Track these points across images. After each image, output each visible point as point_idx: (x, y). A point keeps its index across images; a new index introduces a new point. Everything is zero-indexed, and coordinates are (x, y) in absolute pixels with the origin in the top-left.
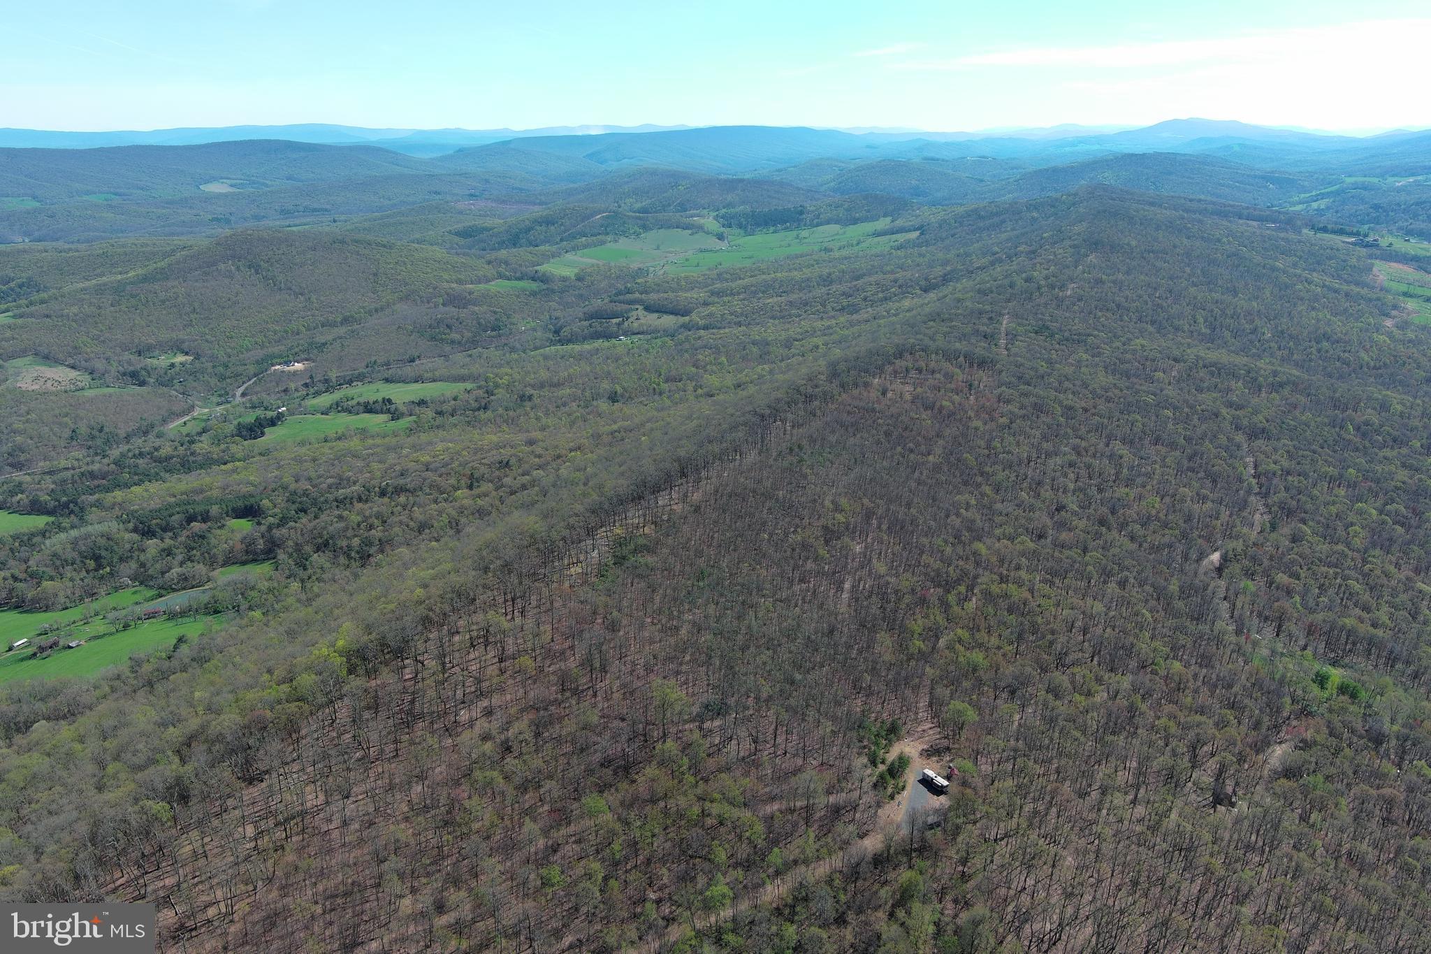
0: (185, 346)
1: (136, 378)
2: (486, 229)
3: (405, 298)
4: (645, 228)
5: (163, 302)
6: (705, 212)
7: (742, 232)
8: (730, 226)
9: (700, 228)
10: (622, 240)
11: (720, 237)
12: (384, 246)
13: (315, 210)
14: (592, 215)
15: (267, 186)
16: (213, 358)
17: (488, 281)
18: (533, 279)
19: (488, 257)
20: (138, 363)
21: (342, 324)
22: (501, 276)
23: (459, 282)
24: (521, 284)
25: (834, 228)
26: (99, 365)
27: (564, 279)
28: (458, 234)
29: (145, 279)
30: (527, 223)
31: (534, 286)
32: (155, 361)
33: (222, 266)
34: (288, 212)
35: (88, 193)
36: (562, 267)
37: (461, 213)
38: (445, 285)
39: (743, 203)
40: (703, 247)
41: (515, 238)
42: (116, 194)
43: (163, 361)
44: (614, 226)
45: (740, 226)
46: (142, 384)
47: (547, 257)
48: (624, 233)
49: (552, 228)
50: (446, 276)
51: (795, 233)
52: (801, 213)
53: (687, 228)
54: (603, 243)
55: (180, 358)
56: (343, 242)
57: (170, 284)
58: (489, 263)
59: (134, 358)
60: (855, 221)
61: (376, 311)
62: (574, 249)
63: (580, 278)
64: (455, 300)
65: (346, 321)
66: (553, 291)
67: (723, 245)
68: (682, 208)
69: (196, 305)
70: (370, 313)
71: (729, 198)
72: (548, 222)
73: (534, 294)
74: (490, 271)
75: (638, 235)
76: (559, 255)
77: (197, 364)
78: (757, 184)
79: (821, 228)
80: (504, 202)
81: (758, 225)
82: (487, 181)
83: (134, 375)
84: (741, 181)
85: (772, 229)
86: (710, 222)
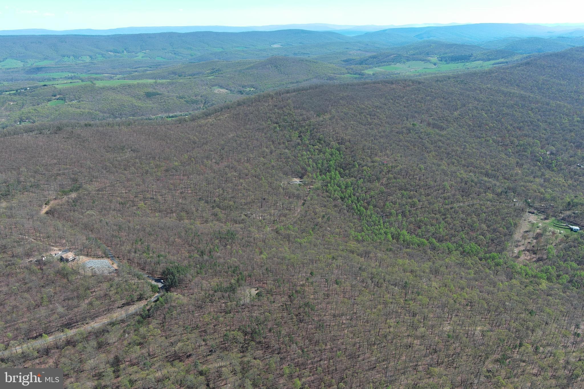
0: (254, 87)
1: (241, 93)
2: (354, 60)
3: (316, 77)
4: (408, 60)
5: (251, 75)
6: (436, 55)
7: (445, 63)
8: (441, 61)
9: (429, 61)
10: (398, 64)
11: (435, 64)
12: (315, 62)
13: (305, 54)
14: (390, 56)
15: (292, 45)
16: (260, 89)
17: (344, 74)
18: (359, 74)
19: (347, 67)
20: (242, 89)
21: (296, 83)
22: (348, 73)
23: (334, 74)
24: (355, 76)
25: (480, 62)
26: (233, 89)
27: (369, 75)
28: (344, 61)
29: (247, 69)
30: (367, 57)
31: (357, 76)
32: (246, 89)
33: (267, 66)
34: (296, 54)
35: (238, 47)
36: (369, 72)
37: (350, 55)
38: (329, 74)
39: (452, 52)
40: (425, 67)
41: (361, 63)
42: (245, 47)
43: (248, 89)
44: (397, 59)
45: (446, 61)
46: (242, 94)
47: (367, 68)
48: (400, 62)
49: (375, 59)
50: (330, 72)
51: (463, 64)
52: (471, 56)
53: (424, 61)
54: (389, 65)
55: (252, 89)
56: (302, 61)
57: (253, 70)
58: (347, 69)
59: (241, 88)
60: (489, 60)
61: (306, 80)
62: (379, 66)
63: (374, 74)
64: (331, 79)
65: (297, 82)
66: (363, 78)
67: (434, 67)
68: (428, 54)
69: (259, 76)
70: (304, 81)
71: (447, 51)
72: (374, 57)
73: (356, 78)
74: (346, 71)
75: (404, 62)
76: (372, 68)
77: (256, 91)
78: (462, 46)
79: (474, 62)
80: (367, 52)
81: (452, 60)
82: (367, 45)
83: (240, 92)
84: (456, 45)
85: (457, 62)
86: (434, 59)
